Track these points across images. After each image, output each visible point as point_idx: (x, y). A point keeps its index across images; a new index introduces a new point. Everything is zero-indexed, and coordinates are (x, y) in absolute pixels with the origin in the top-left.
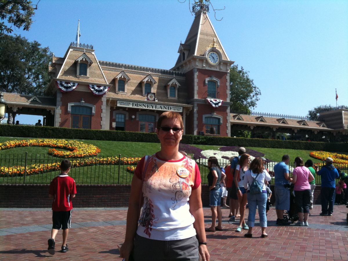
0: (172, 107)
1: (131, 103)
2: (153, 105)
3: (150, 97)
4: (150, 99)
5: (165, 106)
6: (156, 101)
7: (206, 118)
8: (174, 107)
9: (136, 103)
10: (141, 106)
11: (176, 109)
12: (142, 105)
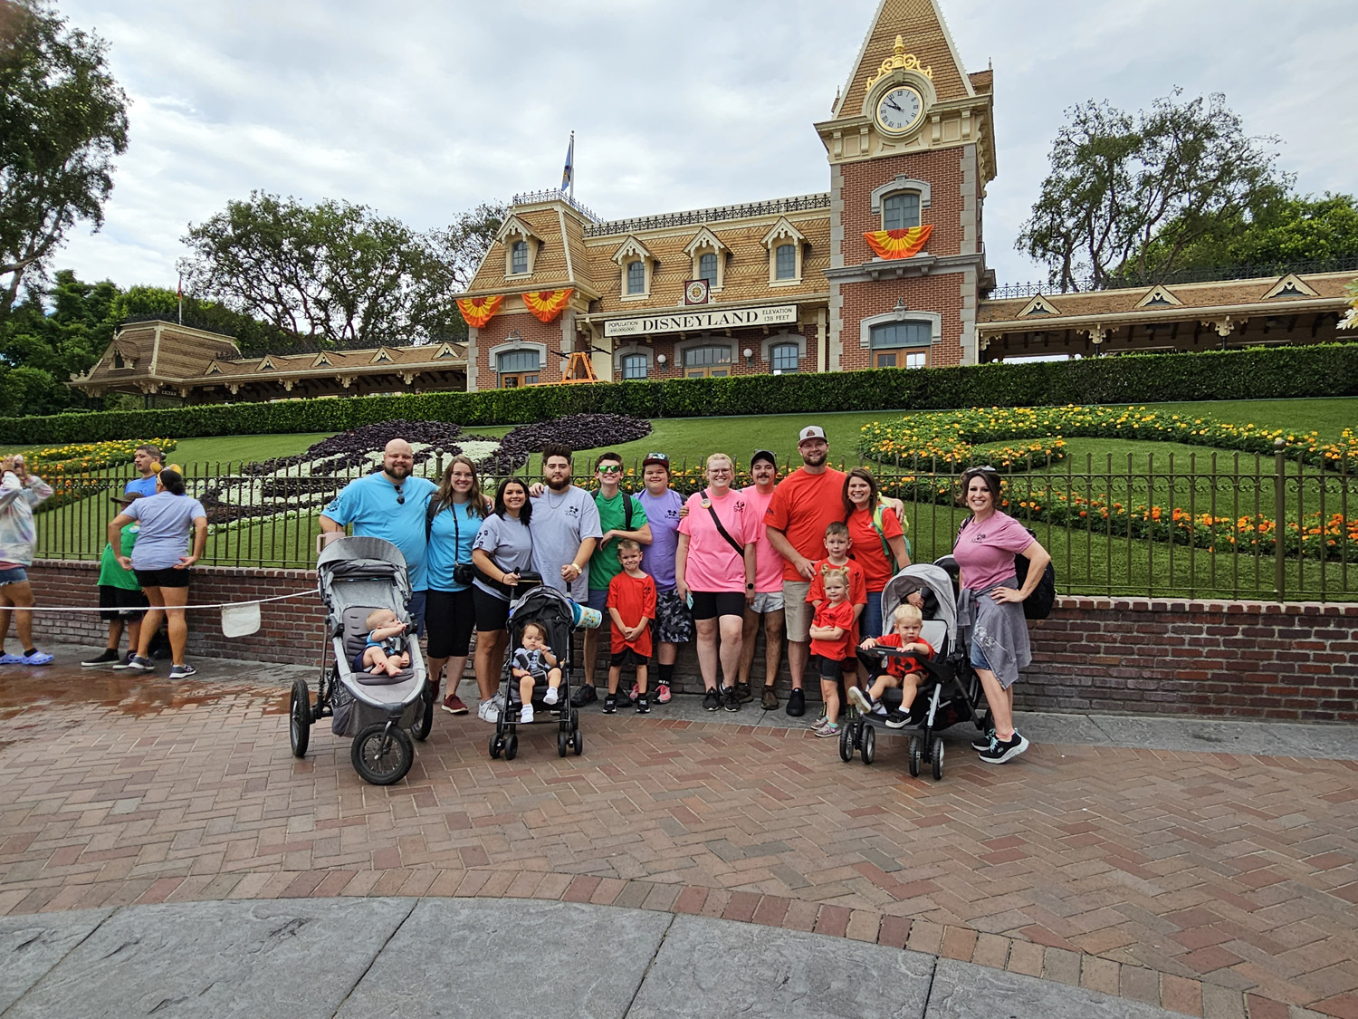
0: (759, 311)
1: (641, 321)
2: (700, 316)
3: (694, 293)
4: (692, 299)
5: (738, 312)
6: (712, 302)
7: (873, 328)
8: (768, 309)
9: (653, 320)
10: (665, 326)
11: (774, 315)
12: (670, 322)
